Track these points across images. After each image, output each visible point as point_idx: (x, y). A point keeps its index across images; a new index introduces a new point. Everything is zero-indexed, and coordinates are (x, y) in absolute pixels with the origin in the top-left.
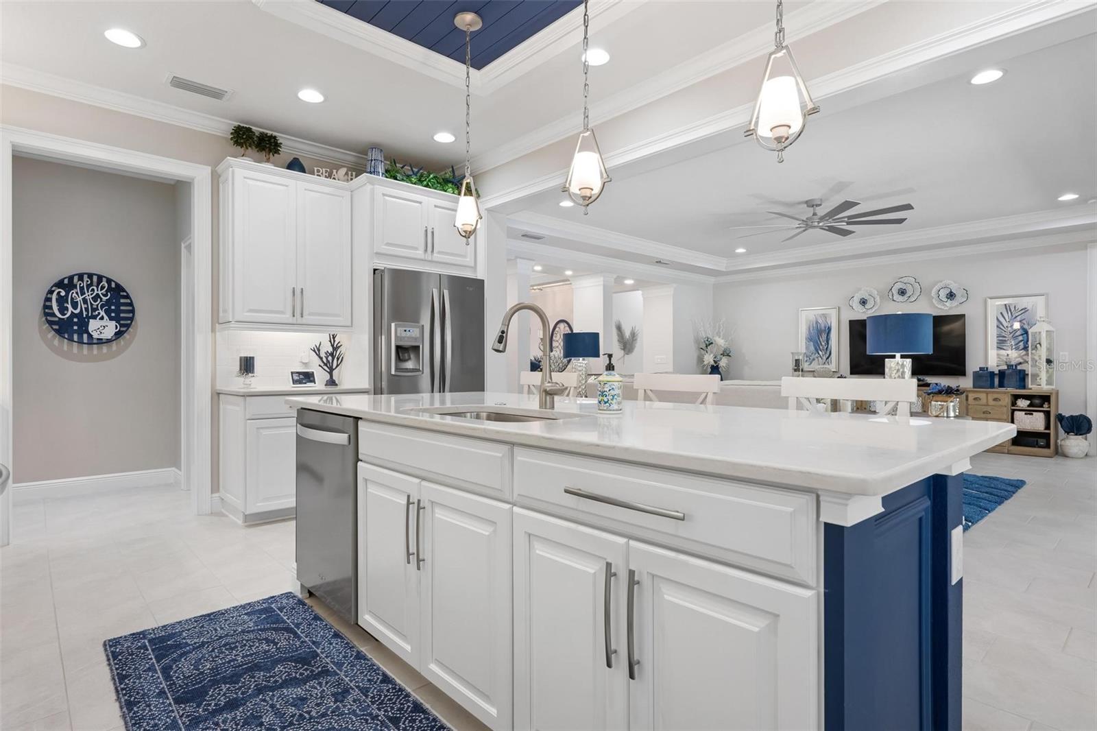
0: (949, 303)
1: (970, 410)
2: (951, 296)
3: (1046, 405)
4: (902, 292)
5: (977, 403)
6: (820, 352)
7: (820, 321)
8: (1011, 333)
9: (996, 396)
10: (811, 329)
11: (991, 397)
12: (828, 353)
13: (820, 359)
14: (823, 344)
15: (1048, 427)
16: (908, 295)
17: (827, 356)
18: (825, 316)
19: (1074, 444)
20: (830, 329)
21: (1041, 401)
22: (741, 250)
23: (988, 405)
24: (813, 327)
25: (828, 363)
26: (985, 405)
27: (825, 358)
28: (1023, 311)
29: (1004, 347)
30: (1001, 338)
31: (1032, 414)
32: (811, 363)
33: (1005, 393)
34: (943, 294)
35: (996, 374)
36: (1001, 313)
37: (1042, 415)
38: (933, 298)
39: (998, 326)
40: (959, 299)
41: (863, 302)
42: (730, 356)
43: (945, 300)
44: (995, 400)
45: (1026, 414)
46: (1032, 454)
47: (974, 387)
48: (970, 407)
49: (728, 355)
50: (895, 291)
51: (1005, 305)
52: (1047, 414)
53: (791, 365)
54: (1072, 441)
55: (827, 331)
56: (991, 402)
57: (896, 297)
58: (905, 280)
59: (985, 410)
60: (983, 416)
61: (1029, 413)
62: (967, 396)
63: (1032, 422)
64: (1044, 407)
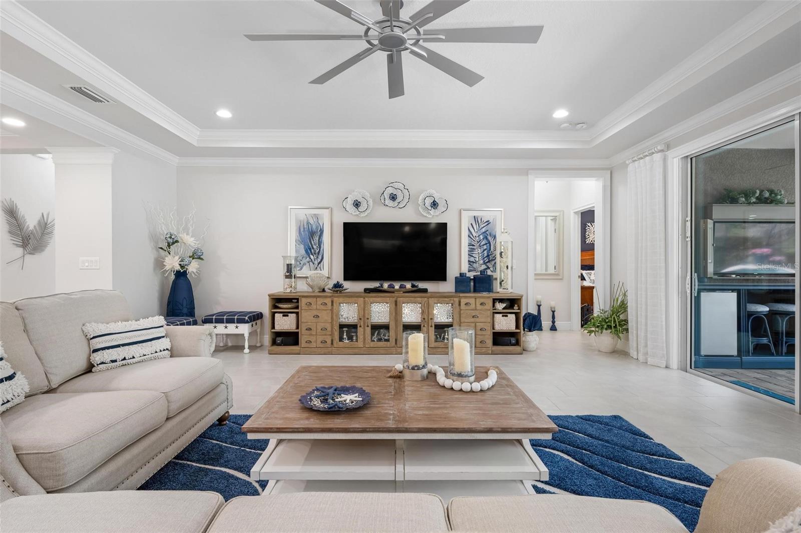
0: (432, 211)
1: (462, 315)
2: (434, 205)
3: (516, 307)
4: (393, 197)
5: (467, 308)
6: (312, 256)
7: (311, 222)
8: (478, 242)
9: (482, 300)
10: (302, 230)
11: (479, 301)
12: (320, 257)
13: (311, 263)
14: (315, 247)
15: (517, 327)
16: (398, 201)
17: (319, 260)
18: (316, 217)
20: (322, 231)
21: (512, 303)
22: (224, 114)
23: (476, 310)
24: (304, 228)
25: (320, 268)
26: (473, 310)
27: (316, 262)
28: (487, 223)
29: (473, 255)
30: (471, 247)
31: (507, 316)
32: (301, 269)
33: (489, 297)
34: (429, 202)
35: (472, 279)
36: (471, 224)
37: (513, 316)
38: (420, 205)
39: (469, 236)
40: (441, 208)
41: (357, 204)
42: (202, 259)
43: (430, 208)
44: (481, 304)
45: (503, 316)
46: (509, 353)
47: (456, 291)
48: (462, 312)
49: (200, 258)
50: (387, 195)
51: (475, 216)
52: (517, 315)
53: (283, 271)
55: (319, 233)
56: (479, 307)
57: (388, 202)
58: (395, 185)
59: (474, 314)
60: (473, 320)
61: (505, 315)
62: (460, 302)
63: (506, 323)
64: (514, 309)
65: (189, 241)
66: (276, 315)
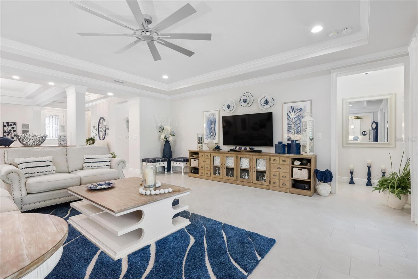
0: (266, 107)
1: (271, 167)
2: (267, 102)
4: (245, 101)
5: (274, 162)
6: (211, 133)
7: (211, 117)
8: (294, 122)
9: (284, 159)
10: (208, 121)
11: (281, 159)
12: (215, 134)
13: (211, 137)
14: (213, 129)
15: (309, 178)
16: (247, 102)
17: (214, 135)
18: (213, 114)
19: (323, 187)
20: (215, 121)
21: (306, 162)
22: (165, 77)
23: (280, 164)
24: (209, 121)
25: (215, 139)
26: (279, 164)
27: (213, 136)
28: (300, 110)
29: (291, 131)
30: (289, 126)
31: (302, 170)
32: (208, 139)
33: (288, 157)
34: (263, 101)
35: (286, 145)
36: (290, 111)
37: (306, 170)
38: (258, 103)
39: (288, 119)
40: (270, 104)
41: (229, 107)
42: (174, 135)
43: (264, 104)
44: (283, 161)
45: (299, 170)
46: (301, 194)
47: (276, 152)
48: (271, 165)
50: (242, 101)
51: (292, 106)
52: (309, 170)
53: (197, 140)
54: (322, 186)
55: (214, 122)
56: (281, 162)
57: (243, 104)
58: (247, 94)
59: (278, 167)
60: (278, 170)
61: (300, 169)
62: (270, 159)
63: (301, 175)
64: (308, 166)
65: (168, 128)
66: (192, 159)
